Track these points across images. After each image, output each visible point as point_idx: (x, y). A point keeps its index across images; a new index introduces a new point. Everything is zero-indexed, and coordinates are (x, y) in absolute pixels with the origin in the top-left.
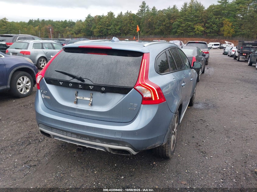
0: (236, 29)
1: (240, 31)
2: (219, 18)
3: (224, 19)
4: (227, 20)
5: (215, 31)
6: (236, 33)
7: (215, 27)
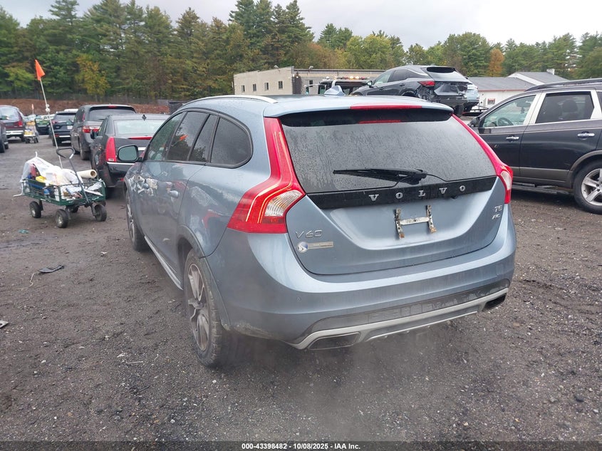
0: (110, 77)
1: (119, 84)
2: (65, 52)
3: (77, 53)
4: (85, 56)
5: (63, 81)
6: (112, 87)
7: (62, 73)
